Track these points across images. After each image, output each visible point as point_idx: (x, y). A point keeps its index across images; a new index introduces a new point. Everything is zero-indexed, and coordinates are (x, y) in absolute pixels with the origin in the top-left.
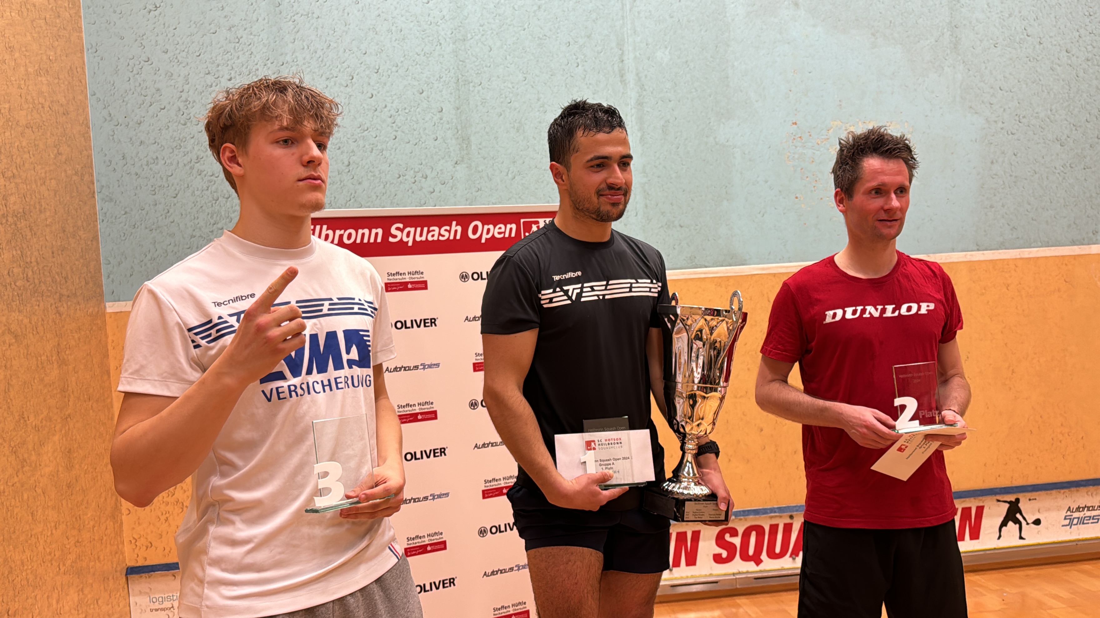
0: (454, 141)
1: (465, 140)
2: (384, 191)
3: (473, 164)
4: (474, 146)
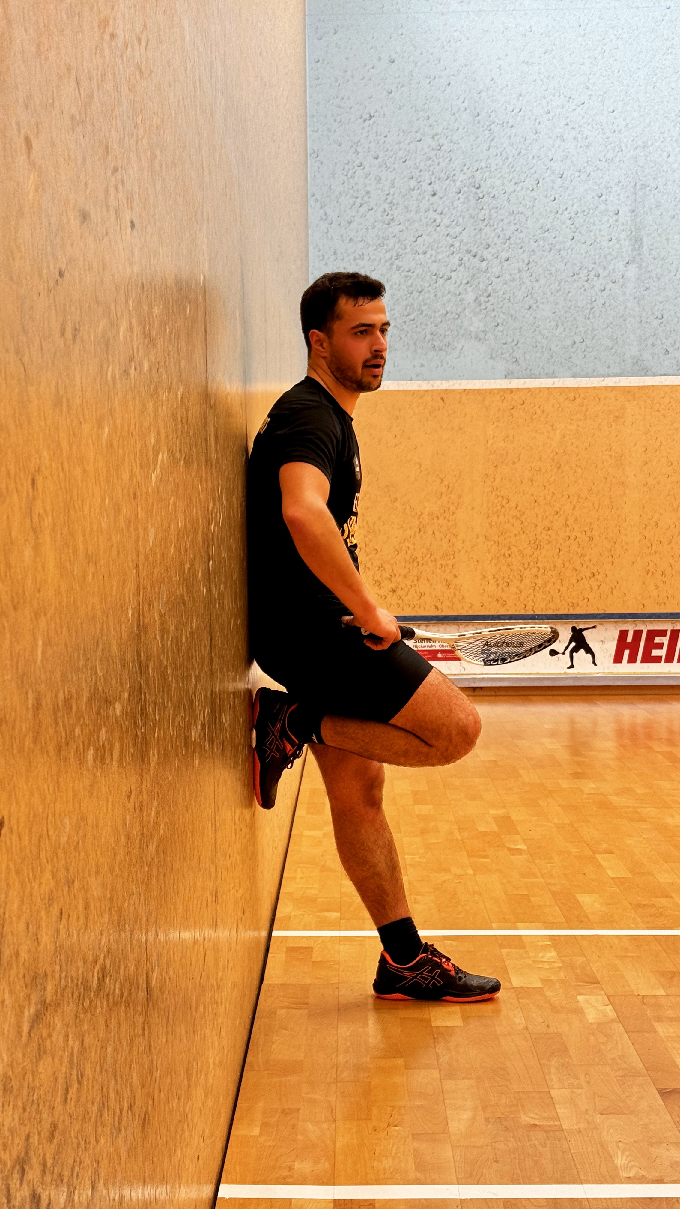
0: (627, 243)
1: (637, 241)
2: (559, 288)
3: (644, 264)
4: (645, 247)
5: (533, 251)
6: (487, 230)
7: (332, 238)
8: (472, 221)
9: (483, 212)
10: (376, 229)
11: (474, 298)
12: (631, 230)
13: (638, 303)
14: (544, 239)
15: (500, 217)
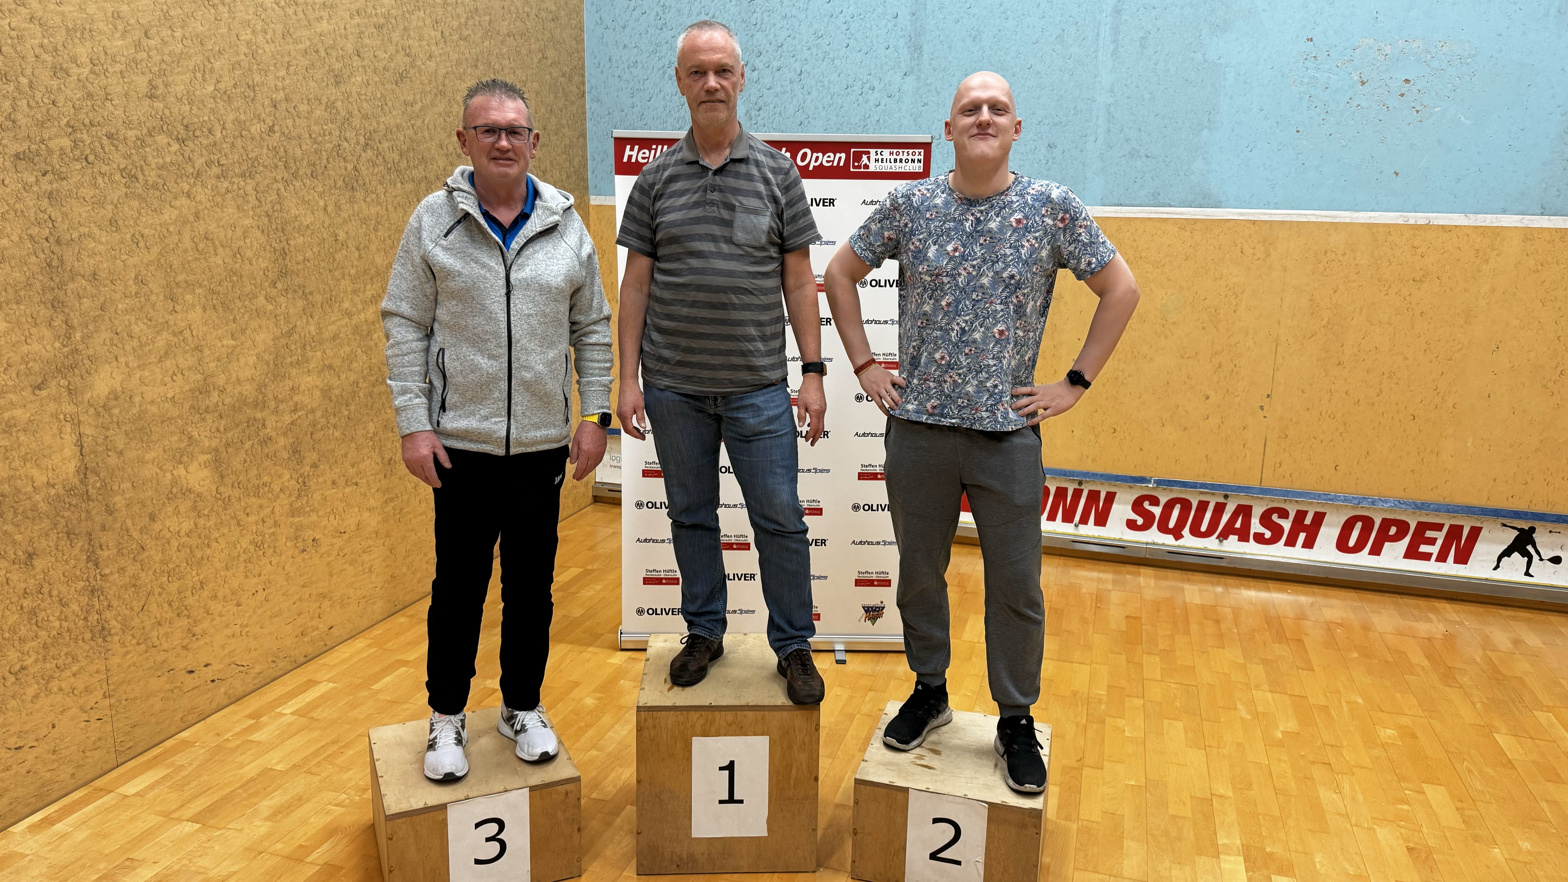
0: (905, 51)
1: (917, 49)
2: (831, 102)
3: (923, 76)
4: (925, 57)
5: (806, 60)
6: (758, 35)
7: (607, 45)
8: (744, 25)
9: (755, 15)
10: (649, 34)
11: (744, 112)
12: (910, 36)
13: (915, 120)
14: (817, 46)
15: (772, 21)
